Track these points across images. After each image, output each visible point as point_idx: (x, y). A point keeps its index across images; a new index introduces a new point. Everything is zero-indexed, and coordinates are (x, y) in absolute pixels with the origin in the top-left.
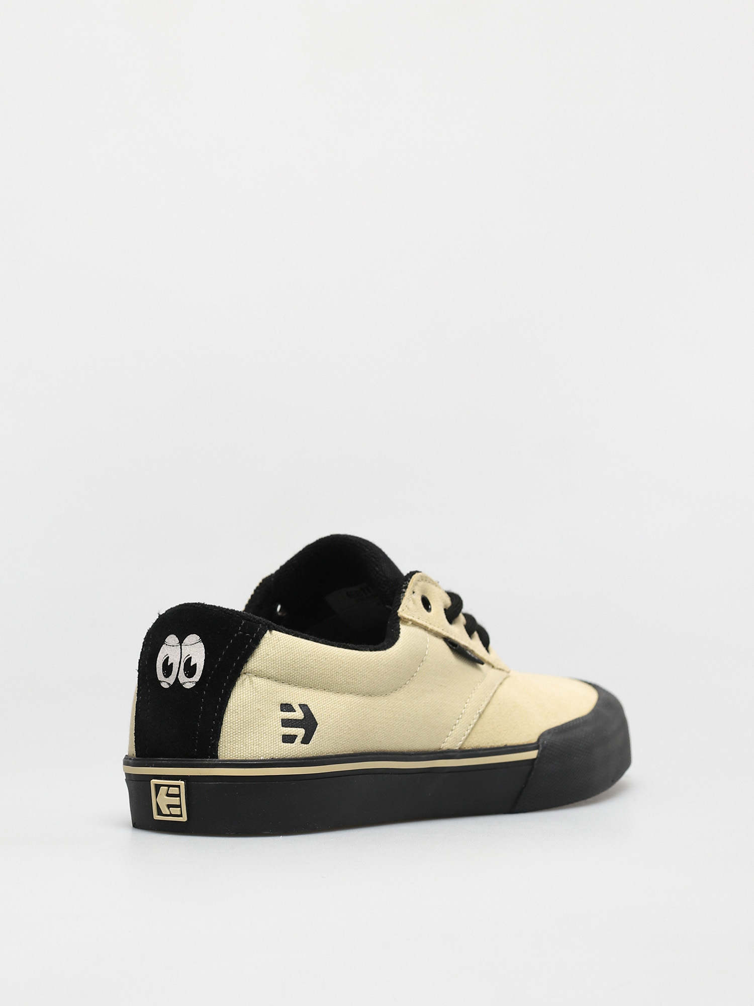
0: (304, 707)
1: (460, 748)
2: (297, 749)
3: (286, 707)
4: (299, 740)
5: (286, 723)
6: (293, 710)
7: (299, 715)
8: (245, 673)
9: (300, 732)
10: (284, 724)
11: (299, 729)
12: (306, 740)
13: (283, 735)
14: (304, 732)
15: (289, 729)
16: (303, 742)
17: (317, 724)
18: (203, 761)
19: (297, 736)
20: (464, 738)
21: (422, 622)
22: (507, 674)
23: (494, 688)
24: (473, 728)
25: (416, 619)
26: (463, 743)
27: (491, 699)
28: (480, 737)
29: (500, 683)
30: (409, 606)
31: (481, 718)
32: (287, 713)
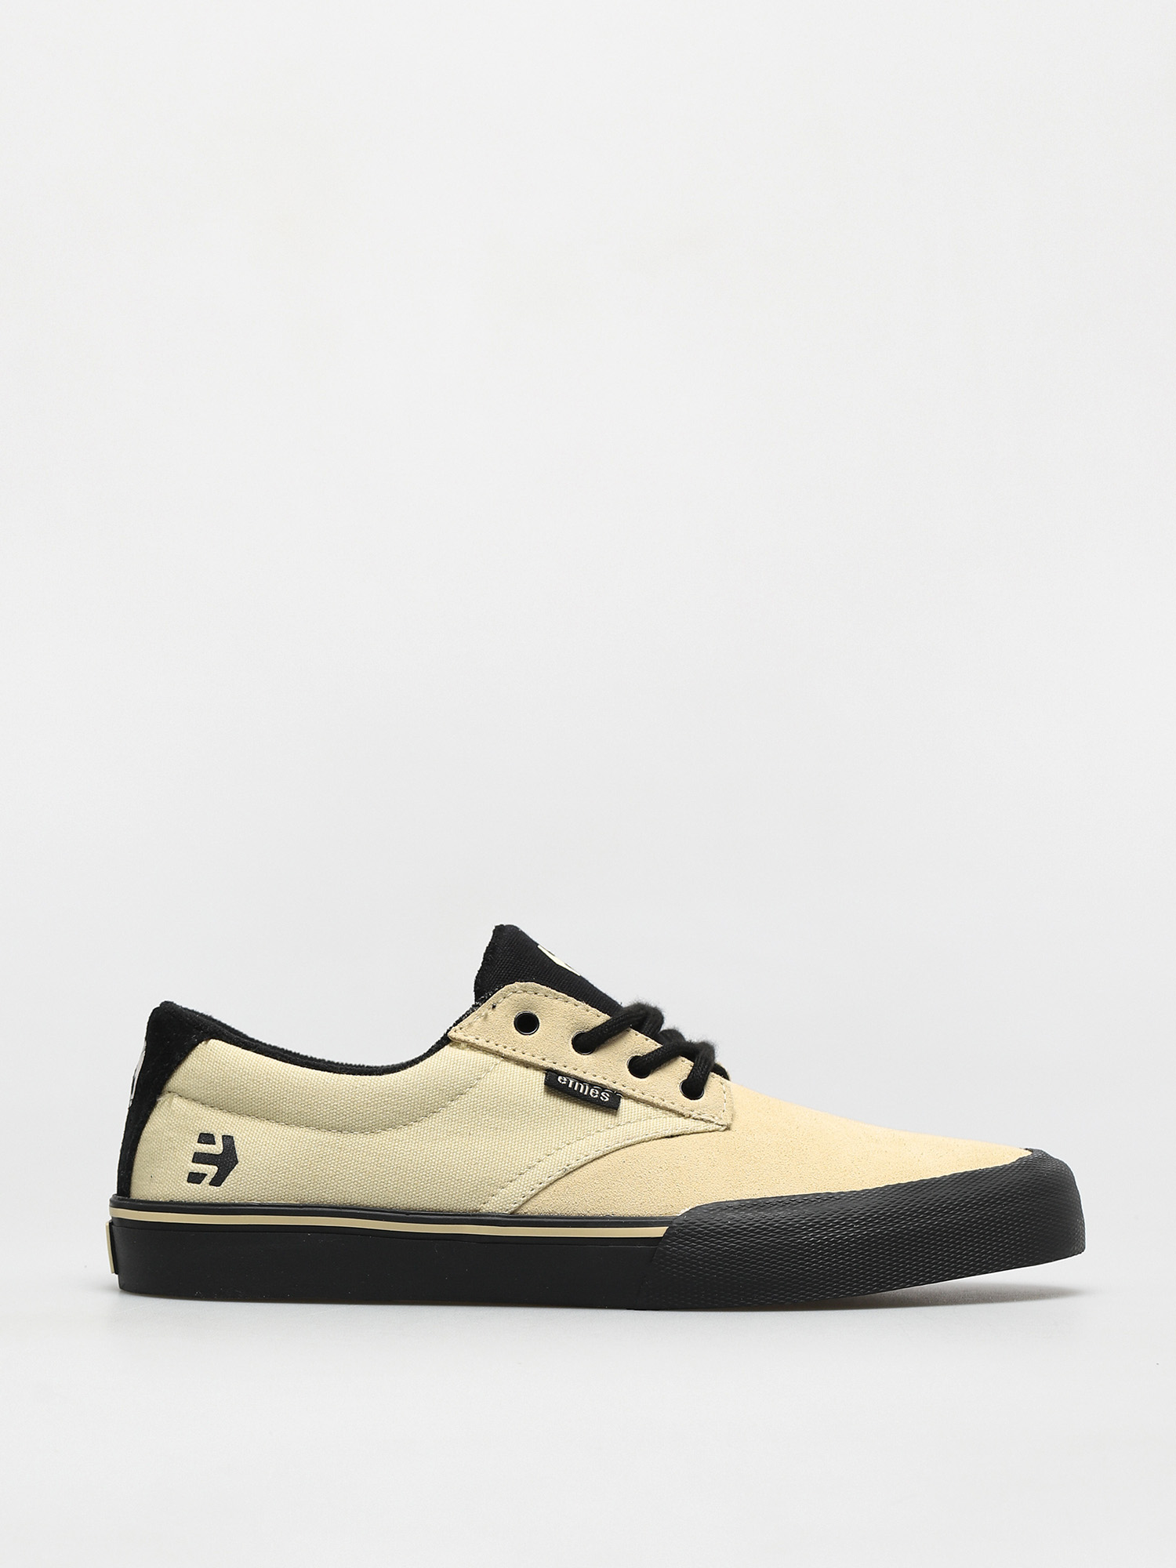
0: (228, 1141)
1: (512, 1213)
2: (204, 1192)
3: (205, 1138)
4: (207, 1180)
5: (199, 1158)
6: (211, 1142)
7: (217, 1148)
8: (170, 1092)
9: (211, 1170)
10: (195, 1159)
11: (211, 1167)
12: (217, 1181)
13: (190, 1173)
14: (216, 1172)
15: (200, 1165)
16: (211, 1184)
17: (237, 1162)
18: (122, 1200)
19: (206, 1175)
20: (522, 1199)
21: (491, 1045)
22: (718, 1127)
23: (630, 1141)
24: (546, 1188)
25: (481, 1042)
26: (520, 1207)
27: (607, 1154)
28: (559, 1201)
29: (666, 1135)
30: (475, 1024)
31: (569, 1176)
32: (205, 1145)
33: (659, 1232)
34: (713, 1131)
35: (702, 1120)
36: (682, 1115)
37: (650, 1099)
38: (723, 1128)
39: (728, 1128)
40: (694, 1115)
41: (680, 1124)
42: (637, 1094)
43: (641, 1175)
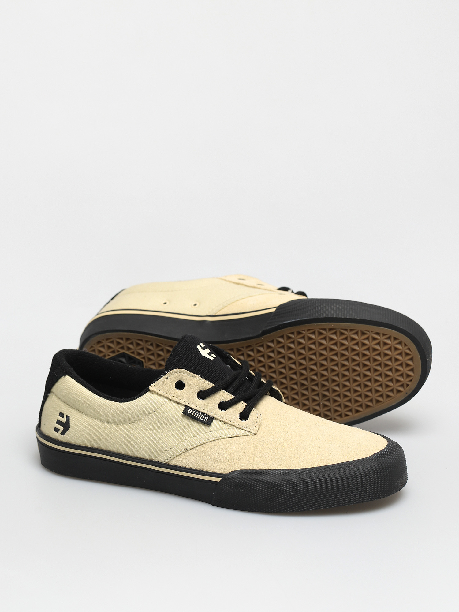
0: (68, 417)
1: (166, 463)
2: (58, 436)
3: (62, 415)
4: (60, 432)
5: (59, 422)
6: (63, 417)
7: (64, 420)
9: (61, 428)
10: (57, 422)
11: (61, 427)
12: (63, 433)
13: (55, 427)
14: (63, 429)
15: (59, 425)
16: (61, 434)
17: (70, 427)
18: (38, 430)
19: (60, 430)
20: (170, 459)
21: (165, 394)
22: (251, 434)
23: (213, 439)
24: (179, 455)
25: (161, 393)
26: (169, 461)
27: (204, 444)
28: (183, 461)
29: (229, 437)
30: (160, 384)
31: (188, 452)
32: (61, 417)
33: (218, 480)
34: (249, 435)
35: (245, 430)
36: (237, 428)
37: (225, 420)
38: (253, 435)
39: (256, 434)
40: (243, 428)
41: (236, 432)
42: (220, 418)
43: (215, 454)
